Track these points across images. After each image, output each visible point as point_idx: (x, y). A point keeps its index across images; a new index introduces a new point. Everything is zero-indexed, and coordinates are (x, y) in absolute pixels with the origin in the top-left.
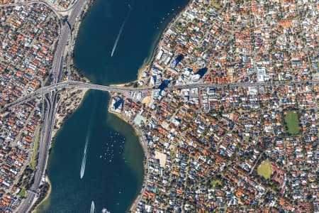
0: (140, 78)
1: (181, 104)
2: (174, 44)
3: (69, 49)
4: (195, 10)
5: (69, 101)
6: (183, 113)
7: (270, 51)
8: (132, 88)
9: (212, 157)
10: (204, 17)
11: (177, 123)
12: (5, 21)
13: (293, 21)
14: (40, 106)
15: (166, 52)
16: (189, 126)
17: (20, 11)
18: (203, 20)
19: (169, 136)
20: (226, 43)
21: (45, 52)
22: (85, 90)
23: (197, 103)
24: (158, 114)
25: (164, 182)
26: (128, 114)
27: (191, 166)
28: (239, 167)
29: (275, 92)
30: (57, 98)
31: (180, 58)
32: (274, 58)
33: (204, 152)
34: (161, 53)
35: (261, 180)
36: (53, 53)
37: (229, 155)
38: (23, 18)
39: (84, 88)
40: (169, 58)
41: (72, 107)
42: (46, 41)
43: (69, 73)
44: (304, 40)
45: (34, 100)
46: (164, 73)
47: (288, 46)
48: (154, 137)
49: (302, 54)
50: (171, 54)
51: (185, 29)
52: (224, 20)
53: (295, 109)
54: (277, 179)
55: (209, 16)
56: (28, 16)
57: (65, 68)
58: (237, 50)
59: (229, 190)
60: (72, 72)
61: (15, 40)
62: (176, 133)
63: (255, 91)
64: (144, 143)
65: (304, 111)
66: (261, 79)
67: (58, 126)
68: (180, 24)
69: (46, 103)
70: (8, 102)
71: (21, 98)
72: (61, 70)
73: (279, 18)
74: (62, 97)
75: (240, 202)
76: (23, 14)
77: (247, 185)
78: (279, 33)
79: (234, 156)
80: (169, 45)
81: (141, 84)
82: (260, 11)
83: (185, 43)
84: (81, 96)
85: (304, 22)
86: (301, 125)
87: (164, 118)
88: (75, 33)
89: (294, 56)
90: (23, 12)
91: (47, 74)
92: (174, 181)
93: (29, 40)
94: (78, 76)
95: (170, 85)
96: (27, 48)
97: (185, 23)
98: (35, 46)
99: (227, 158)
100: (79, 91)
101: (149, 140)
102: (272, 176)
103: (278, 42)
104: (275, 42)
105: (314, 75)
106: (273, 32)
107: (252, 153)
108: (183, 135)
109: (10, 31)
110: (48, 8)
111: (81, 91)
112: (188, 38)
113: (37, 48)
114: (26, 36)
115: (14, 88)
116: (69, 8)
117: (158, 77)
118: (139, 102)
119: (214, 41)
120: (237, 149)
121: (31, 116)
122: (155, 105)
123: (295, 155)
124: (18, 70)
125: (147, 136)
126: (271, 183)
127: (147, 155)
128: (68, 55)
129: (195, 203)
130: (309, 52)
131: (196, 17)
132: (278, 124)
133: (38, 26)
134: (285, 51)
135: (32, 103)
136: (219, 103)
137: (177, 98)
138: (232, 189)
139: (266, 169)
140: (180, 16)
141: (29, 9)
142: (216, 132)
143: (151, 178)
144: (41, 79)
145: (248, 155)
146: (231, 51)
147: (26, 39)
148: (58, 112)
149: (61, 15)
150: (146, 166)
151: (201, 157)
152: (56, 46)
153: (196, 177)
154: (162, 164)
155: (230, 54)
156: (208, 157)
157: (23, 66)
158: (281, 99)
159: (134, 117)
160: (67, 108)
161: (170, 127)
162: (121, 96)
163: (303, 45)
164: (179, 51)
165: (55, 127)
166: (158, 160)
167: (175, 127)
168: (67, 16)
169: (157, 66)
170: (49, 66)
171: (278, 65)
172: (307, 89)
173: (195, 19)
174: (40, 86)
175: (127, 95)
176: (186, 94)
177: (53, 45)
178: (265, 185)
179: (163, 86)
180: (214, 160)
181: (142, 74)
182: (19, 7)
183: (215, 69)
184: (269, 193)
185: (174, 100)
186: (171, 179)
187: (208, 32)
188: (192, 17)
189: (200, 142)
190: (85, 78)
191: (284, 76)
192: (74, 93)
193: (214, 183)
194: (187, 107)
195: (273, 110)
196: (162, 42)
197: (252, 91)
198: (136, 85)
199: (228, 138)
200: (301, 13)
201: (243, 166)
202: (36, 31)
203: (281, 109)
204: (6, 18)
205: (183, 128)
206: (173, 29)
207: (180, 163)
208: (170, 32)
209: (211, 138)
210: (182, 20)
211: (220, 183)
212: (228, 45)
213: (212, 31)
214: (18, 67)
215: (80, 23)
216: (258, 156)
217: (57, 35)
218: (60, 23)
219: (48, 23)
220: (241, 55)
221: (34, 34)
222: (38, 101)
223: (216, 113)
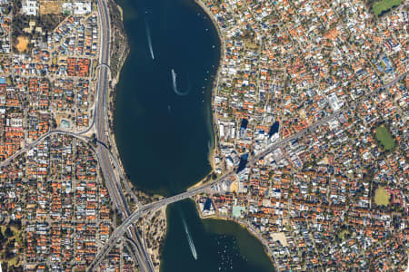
0: (215, 167)
1: (271, 173)
2: (230, 111)
3: (119, 172)
4: (233, 62)
5: (153, 229)
6: (277, 182)
7: (330, 73)
8: (211, 181)
9: (328, 211)
10: (247, 66)
11: (278, 195)
12: (24, 176)
13: (338, 28)
14: (125, 250)
15: (226, 124)
16: (291, 192)
17: (35, 155)
18: (248, 69)
19: (277, 212)
20: (283, 84)
21: (94, 189)
22: (163, 209)
23: (286, 164)
24: (253, 195)
25: (295, 259)
26: (224, 211)
27: (312, 231)
28: (357, 208)
29: (356, 115)
30: (138, 233)
31: (244, 124)
32: (338, 78)
33: (318, 210)
34: (221, 128)
35: (382, 209)
36: (104, 186)
37: (343, 201)
38: (44, 162)
39: (161, 207)
40: (233, 130)
41: (161, 233)
42: (88, 176)
43: (136, 199)
44: (357, 44)
45: (114, 247)
46: (237, 148)
47: (344, 58)
48: (262, 220)
49: (363, 61)
50: (233, 124)
51: (233, 89)
52: (268, 60)
53: (381, 123)
54: (398, 201)
55: (251, 62)
56: (49, 157)
57: (127, 196)
58: (298, 87)
59: (358, 234)
60: (138, 196)
61: (52, 191)
62: (282, 206)
63: (336, 122)
64: (255, 232)
65: (390, 121)
66: (336, 108)
67: (158, 261)
68: (224, 85)
69: (129, 244)
70: (88, 264)
71: (99, 252)
72: (123, 199)
73: (322, 31)
74: (143, 228)
75: (373, 241)
76: (41, 157)
77: (372, 220)
78: (330, 49)
79: (348, 199)
80: (225, 115)
81: (219, 172)
82: (299, 31)
83: (241, 105)
84: (163, 216)
85: (348, 25)
86: (394, 137)
87: (262, 196)
88: (115, 150)
89: (357, 66)
90: (40, 155)
91: (112, 212)
92: (304, 254)
93: (68, 184)
94: (147, 197)
95: (249, 158)
96: (71, 194)
97: (229, 81)
98: (79, 188)
99: (341, 205)
100: (158, 213)
101: (258, 226)
102: (390, 200)
103: (333, 59)
104: (330, 60)
105: (383, 78)
106: (323, 49)
107: (363, 188)
108: (289, 203)
109: (39, 185)
110: (65, 136)
111: (160, 212)
112: (241, 97)
113: (82, 189)
114: (62, 180)
115: (84, 246)
116: (90, 125)
117: (233, 156)
118: (227, 193)
119: (270, 87)
120: (347, 191)
121: (122, 265)
122: (246, 187)
123: (401, 169)
124: (76, 224)
125: (254, 223)
126: (393, 207)
127: (265, 242)
128: (121, 180)
129: (334, 263)
130: (367, 55)
131: (238, 69)
132: (373, 146)
133: (68, 163)
134: (345, 66)
135: (114, 253)
136: (308, 153)
137: (264, 168)
138: (361, 232)
139: (382, 197)
140: (220, 76)
141: (46, 148)
142: (320, 184)
143: (281, 263)
144: (109, 221)
145: (360, 191)
146: (292, 91)
147: (63, 185)
148: (149, 247)
149: (87, 138)
150: (269, 254)
151: (318, 217)
152: (102, 176)
153: (323, 239)
154: (284, 243)
155: (294, 95)
156: (325, 213)
157: (79, 217)
158: (364, 119)
159: (230, 211)
160: (155, 237)
161: (273, 202)
162: (205, 195)
163: (359, 51)
164: (239, 117)
165: (155, 264)
166: (278, 242)
167: (278, 200)
168: (94, 135)
169: (225, 144)
170: (108, 203)
171: (345, 84)
172: (383, 96)
173: (239, 72)
174: (112, 230)
175: (211, 191)
176: (271, 160)
177: (98, 176)
178: (389, 212)
179: (243, 163)
180: (331, 214)
181: (215, 162)
182: (32, 151)
183: (286, 119)
184: (395, 218)
185: (263, 172)
186: (300, 254)
187: (259, 81)
188: (233, 71)
189: (309, 202)
190: (156, 196)
191: (356, 93)
192: (154, 218)
193: (342, 235)
194: (280, 173)
195: (362, 134)
196: (216, 116)
197: (333, 124)
198: (215, 176)
199: (334, 184)
200: (341, 16)
201: (361, 204)
202: (69, 169)
203: (369, 130)
204: (24, 172)
205: (286, 197)
206: (221, 95)
207: (300, 233)
208: (217, 100)
209: (318, 193)
210: (225, 80)
211: (347, 232)
212: (286, 86)
213: (262, 77)
214: (73, 221)
215: (113, 136)
216: (369, 189)
217: (95, 162)
218: (90, 147)
219: (78, 153)
220: (305, 90)
221: (69, 174)
222: (120, 246)
223: (310, 165)
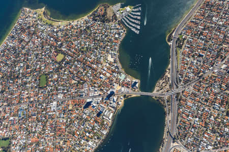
0: (123, 101)
1: (99, 87)
2: (102, 124)
3: (169, 118)
4: (88, 148)
5: (164, 85)
6: (98, 82)
7: (47, 121)
8: (127, 95)
9: (84, 61)
10: (82, 143)
11: (101, 76)
12: (217, 137)
13: (30, 142)
14: (180, 81)
15: (107, 118)
16: (95, 75)
17: (207, 145)
18: (83, 141)
19: (106, 69)
20: (71, 125)
21: (184, 115)
22: (155, 92)
23: (91, 88)
24: (112, 81)
25: (109, 48)
26: (128, 79)
27: (96, 56)
28: (72, 57)
29: (49, 96)
30: (171, 86)
31: (99, 114)
32: (45, 117)
33: (88, 63)
34: (110, 118)
35: (63, 53)
36: (178, 114)
37: (76, 62)
38: (204, 139)
39: (155, 93)
40: (105, 114)
41: (161, 82)
42: (184, 123)
43: (166, 101)
44: (27, 130)
45: (185, 84)
46: (108, 105)
47: (36, 126)
48: (114, 68)
49: (30, 120)
50: (104, 117)
51: (95, 134)
52: (71, 141)
53: (41, 88)
54: (56, 54)
55: (80, 145)
56: (201, 141)
57: (169, 105)
58: (65, 121)
59: (78, 47)
60: (164, 103)
61: (205, 122)
62: (102, 71)
63: (59, 96)
64: (119, 65)
65: (36, 87)
66: (55, 103)
67: (167, 70)
68: (98, 138)
69: (177, 82)
70: (200, 82)
71: (193, 85)
72: (172, 104)
73: (38, 144)
74: (168, 87)
75: (74, 42)
76: (205, 142)
77: (69, 50)
78: (40, 133)
79: (74, 62)
80: (105, 123)
81: (122, 97)
82: (48, 149)
83: (96, 125)
84: (156, 88)
85: (24, 141)
86: (39, 80)
87: (109, 78)
88: (166, 129)
89: (34, 119)
90: (205, 144)
91: (180, 100)
92: (104, 48)
93: (196, 122)
94: (160, 100)
95: (105, 97)
96: (196, 117)
97: (95, 139)
98: (191, 118)
99: (78, 61)
100: (158, 91)
101: (117, 67)
102: (57, 55)
103: (42, 127)
104: (43, 127)
105: (27, 107)
106: (43, 134)
107: (65, 64)
108: (99, 70)
109: (211, 128)
110: (188, 148)
111: (157, 91)
112: (93, 128)
113: (190, 117)
114: (199, 126)
115: (199, 90)
116: (173, 149)
117: (112, 102)
118: (123, 86)
119: (78, 127)
120: (72, 65)
121: (184, 75)
122: (114, 85)
123: (45, 65)
124: (199, 102)
125: (118, 69)
126: (58, 52)
127: (118, 59)
128: (169, 114)
129: (94, 40)
130: (26, 122)
131: (87, 143)
132: (50, 79)
133: (192, 133)
134: (39, 121)
135: (186, 82)
136: (79, 88)
137: (101, 90)
138: (77, 47)
139: (60, 57)
140: (98, 144)
141: (201, 146)
142: (82, 73)
143: (115, 49)
144: (182, 96)
145: (67, 63)
146: (69, 120)
147: (198, 123)
148: (169, 78)
149: (178, 143)
150: (118, 54)
151: (90, 60)
152: (177, 119)
153: (93, 51)
154: (110, 56)
155: (69, 118)
156: (86, 60)
157: (196, 104)
158: (46, 93)
159: (125, 78)
160: (164, 81)
161: (105, 74)
162: (133, 90)
163: (28, 126)
164: (99, 119)
165: (169, 69)
166: (112, 57)
167: (103, 74)
168: (174, 142)
169: (112, 109)
170: (180, 105)
171: (44, 112)
172: (32, 99)
173: (88, 141)
174: (183, 92)
175: (130, 91)
176: (96, 92)
177: (179, 120)
178: (61, 50)
179: (109, 97)
180: (84, 59)
181: (121, 103)
182: (209, 148)
183: (80, 108)
184: (61, 47)
185: (103, 88)
186: (106, 49)
187: (81, 132)
188: (90, 143)
189: (90, 67)
190: (156, 99)
191: (42, 106)
192: (161, 89)
193: (85, 49)
194: (96, 85)
195: (51, 87)
196: (110, 125)
197: (60, 96)
198: (125, 96)
199: (76, 70)
200: (25, 147)
201: (70, 58)
202: (193, 130)
203: (47, 87)
204: (217, 139)
205: (99, 74)
206: (102, 134)
207: (101, 57)
208: (105, 132)
209: (84, 70)
210: (96, 141)
211: (82, 50)
212: (70, 124)
213: (79, 133)
214: (200, 104)
215: (164, 137)
216: (63, 63)
217: (178, 128)
218: (178, 137)
219: (185, 136)
220: (63, 118)
221: (193, 127)
222: (182, 83)
223: (81, 82)
